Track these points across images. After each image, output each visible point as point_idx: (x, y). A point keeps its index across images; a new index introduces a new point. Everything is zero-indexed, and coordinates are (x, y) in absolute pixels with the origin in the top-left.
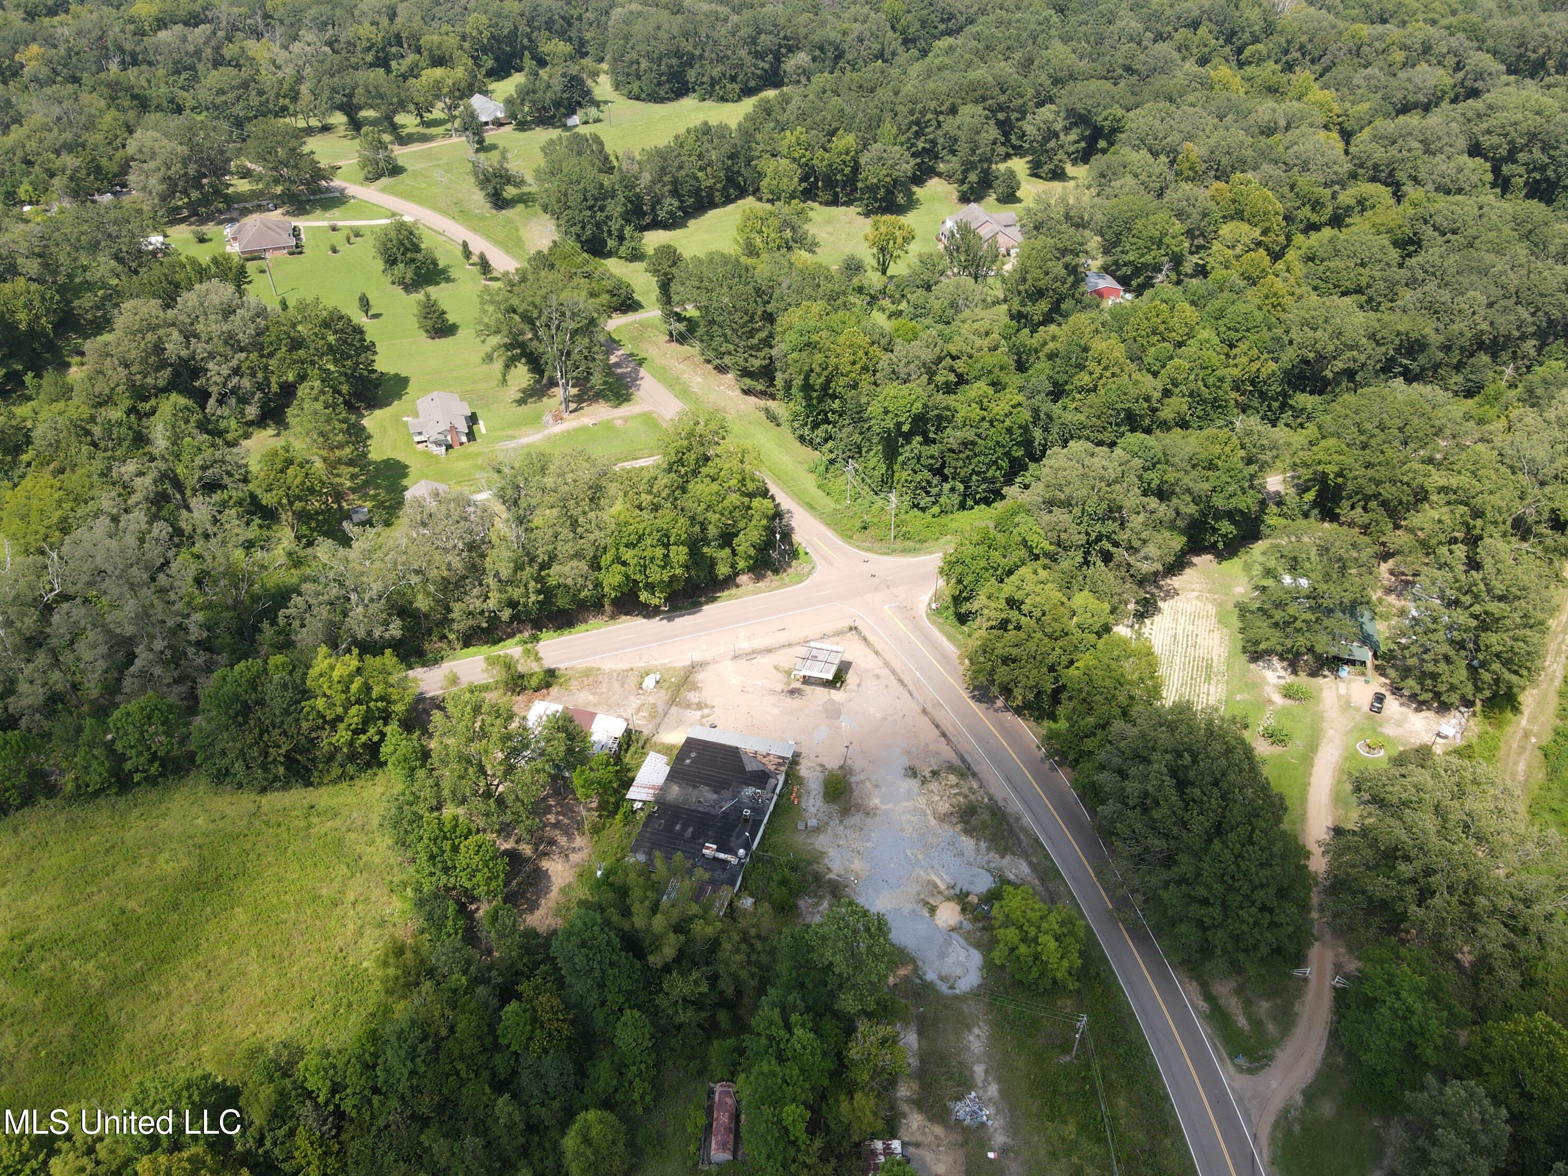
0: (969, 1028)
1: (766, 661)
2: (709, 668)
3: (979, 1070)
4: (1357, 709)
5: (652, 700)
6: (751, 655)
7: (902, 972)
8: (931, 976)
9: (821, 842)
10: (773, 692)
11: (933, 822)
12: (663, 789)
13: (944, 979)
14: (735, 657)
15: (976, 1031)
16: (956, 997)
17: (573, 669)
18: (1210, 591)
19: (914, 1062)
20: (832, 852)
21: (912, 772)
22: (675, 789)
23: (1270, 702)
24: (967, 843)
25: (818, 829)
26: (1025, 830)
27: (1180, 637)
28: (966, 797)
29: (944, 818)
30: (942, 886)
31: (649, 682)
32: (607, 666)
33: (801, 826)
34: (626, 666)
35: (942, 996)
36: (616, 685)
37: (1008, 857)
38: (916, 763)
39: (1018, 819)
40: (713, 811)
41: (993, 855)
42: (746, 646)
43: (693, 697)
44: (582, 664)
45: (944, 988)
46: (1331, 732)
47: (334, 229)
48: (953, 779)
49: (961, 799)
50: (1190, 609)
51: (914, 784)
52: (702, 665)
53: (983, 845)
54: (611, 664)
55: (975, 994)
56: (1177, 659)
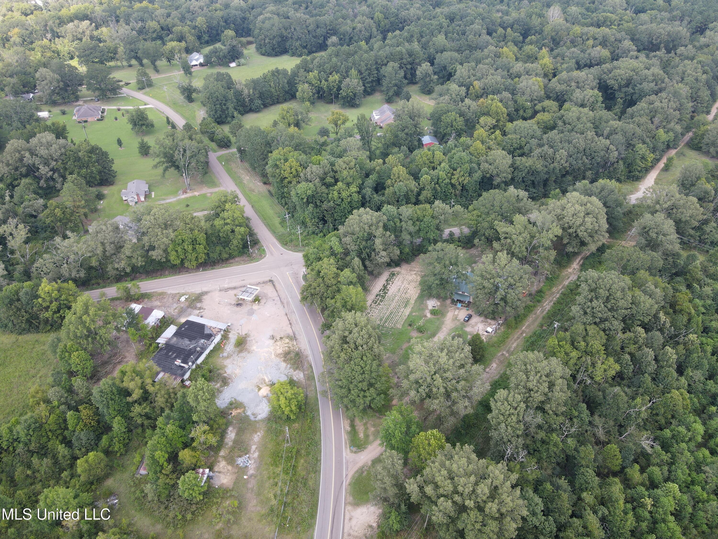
0: (256, 432)
1: (232, 292)
2: (209, 294)
3: (254, 447)
4: (459, 320)
5: (182, 306)
6: (227, 290)
7: (239, 411)
8: (249, 413)
9: (227, 362)
10: (231, 304)
11: (273, 356)
12: (170, 339)
13: (253, 414)
14: (220, 290)
15: (259, 434)
16: (255, 421)
17: (156, 292)
18: (421, 271)
19: (231, 444)
20: (230, 366)
21: (273, 337)
22: (175, 339)
23: (426, 316)
24: (283, 365)
25: (228, 357)
26: (308, 362)
27: (401, 290)
28: (289, 347)
29: (277, 355)
30: (267, 380)
31: (183, 299)
32: (169, 292)
33: (221, 356)
34: (177, 292)
35: (251, 420)
36: (170, 299)
37: (297, 371)
38: (275, 334)
39: (307, 357)
40: (186, 348)
41: (292, 370)
42: (226, 286)
43: (199, 305)
44: (160, 290)
45: (252, 418)
46: (444, 329)
47: (119, 110)
48: (287, 341)
49: (287, 348)
50: (410, 278)
51: (272, 341)
52: (206, 293)
53: (289, 366)
54: (171, 291)
55: (263, 420)
56: (397, 298)
